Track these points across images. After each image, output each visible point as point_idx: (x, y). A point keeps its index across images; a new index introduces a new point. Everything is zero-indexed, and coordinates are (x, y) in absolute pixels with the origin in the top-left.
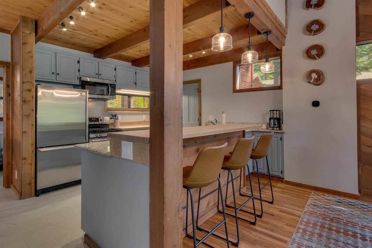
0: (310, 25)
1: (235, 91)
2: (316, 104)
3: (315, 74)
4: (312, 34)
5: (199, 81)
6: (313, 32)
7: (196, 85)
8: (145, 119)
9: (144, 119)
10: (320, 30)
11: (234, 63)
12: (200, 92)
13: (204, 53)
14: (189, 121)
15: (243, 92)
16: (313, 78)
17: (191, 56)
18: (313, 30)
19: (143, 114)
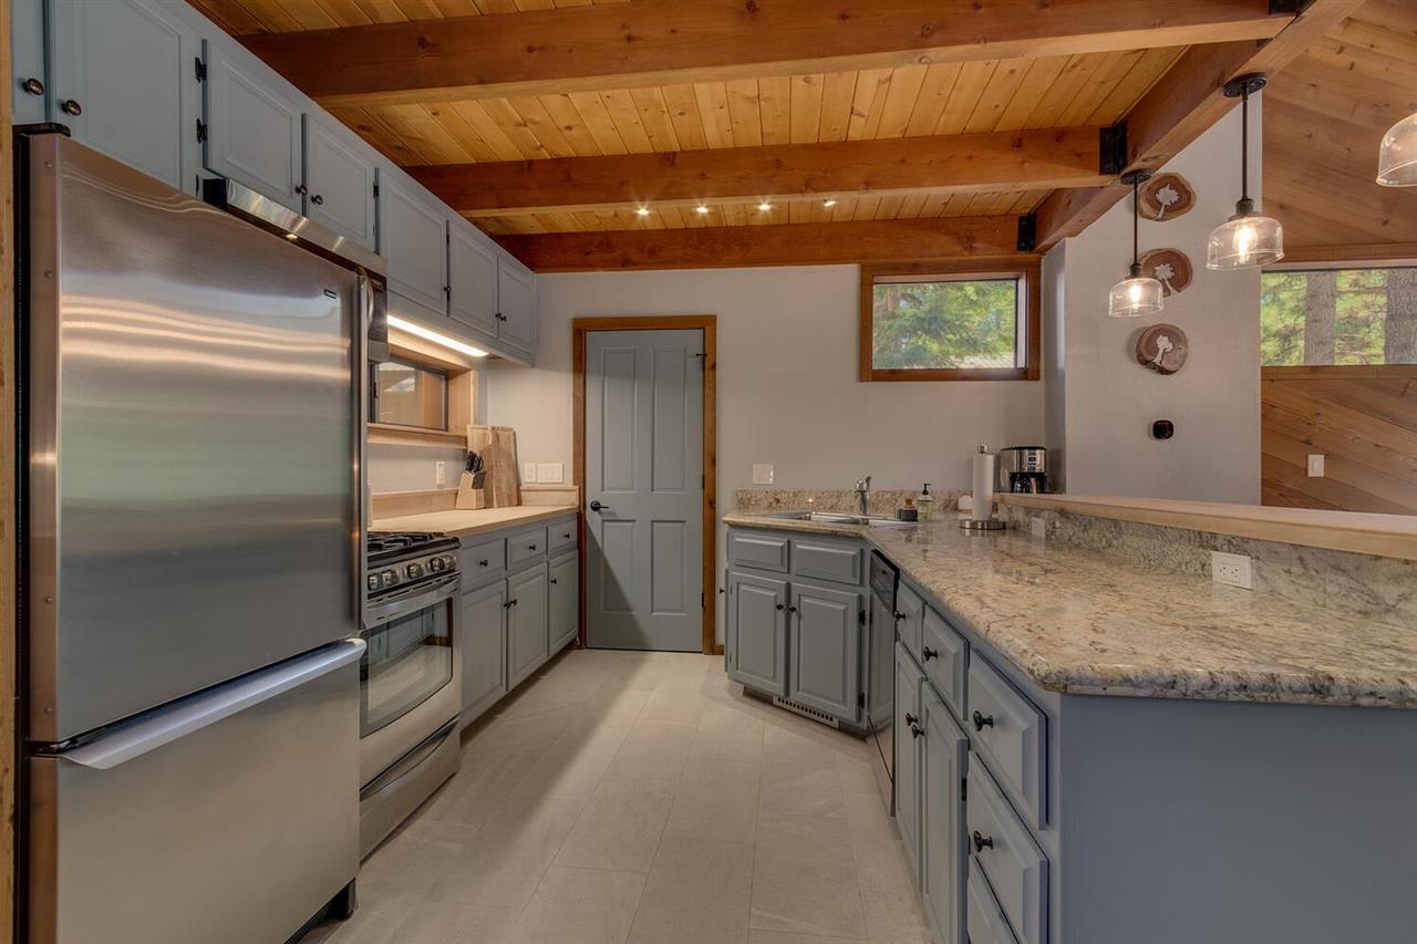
0: (1155, 187)
1: (868, 373)
2: (1162, 430)
3: (1166, 338)
4: (1160, 216)
5: (705, 325)
6: (1162, 210)
7: (693, 338)
8: (443, 482)
9: (438, 482)
10: (1180, 208)
11: (863, 270)
12: (714, 367)
13: (765, 207)
14: (652, 490)
15: (898, 380)
16: (1161, 351)
17: (702, 210)
18: (1161, 204)
19: (436, 456)
